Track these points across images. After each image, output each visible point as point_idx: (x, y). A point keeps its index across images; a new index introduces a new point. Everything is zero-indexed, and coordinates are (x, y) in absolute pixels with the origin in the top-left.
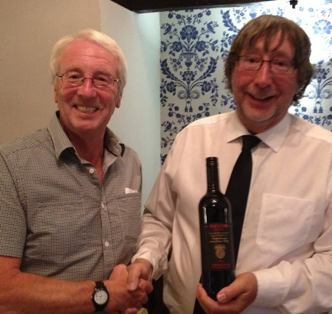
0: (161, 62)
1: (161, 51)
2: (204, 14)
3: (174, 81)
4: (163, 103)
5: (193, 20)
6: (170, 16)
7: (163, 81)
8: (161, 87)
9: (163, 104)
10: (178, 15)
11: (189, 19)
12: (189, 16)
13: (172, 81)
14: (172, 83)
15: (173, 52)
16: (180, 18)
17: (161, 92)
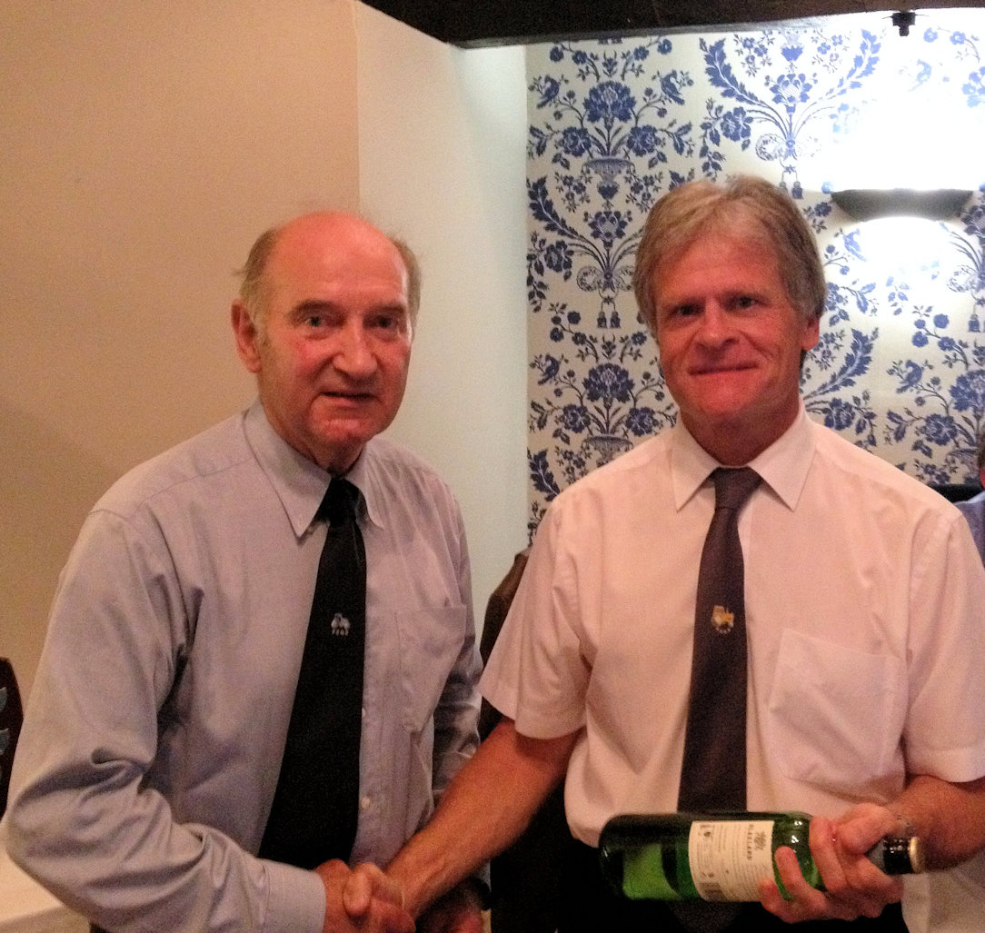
0: (529, 185)
1: (530, 154)
2: (653, 50)
3: (567, 240)
4: (535, 302)
5: (619, 68)
6: (556, 56)
7: (534, 240)
8: (530, 257)
9: (534, 306)
10: (579, 53)
11: (610, 64)
12: (610, 55)
13: (560, 238)
14: (561, 244)
15: (564, 155)
16: (583, 62)
17: (529, 271)
